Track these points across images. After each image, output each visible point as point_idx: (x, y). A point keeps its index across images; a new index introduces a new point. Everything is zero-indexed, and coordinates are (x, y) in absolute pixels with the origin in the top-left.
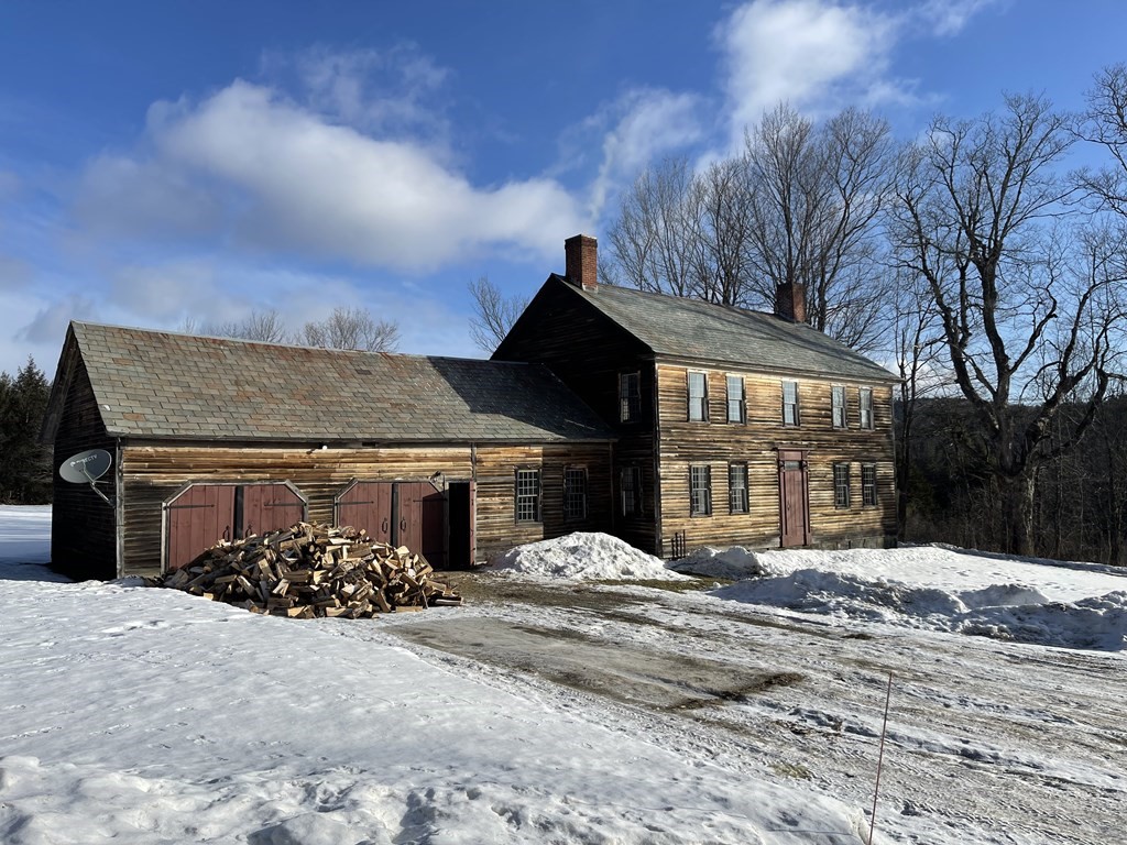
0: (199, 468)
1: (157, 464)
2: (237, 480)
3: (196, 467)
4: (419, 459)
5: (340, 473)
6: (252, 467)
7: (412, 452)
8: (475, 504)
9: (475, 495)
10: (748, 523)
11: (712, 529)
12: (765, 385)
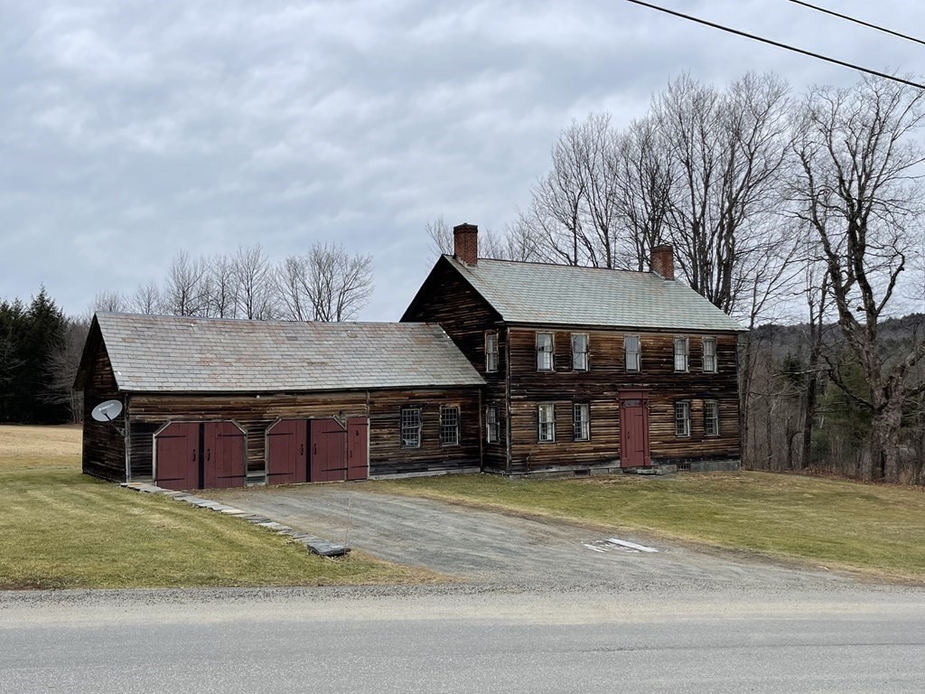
0: (175, 411)
1: (149, 409)
2: (200, 419)
3: (174, 410)
4: (326, 403)
5: (270, 412)
6: (209, 411)
7: (321, 398)
8: (368, 434)
9: (368, 427)
10: (589, 449)
11: (556, 453)
12: (608, 340)
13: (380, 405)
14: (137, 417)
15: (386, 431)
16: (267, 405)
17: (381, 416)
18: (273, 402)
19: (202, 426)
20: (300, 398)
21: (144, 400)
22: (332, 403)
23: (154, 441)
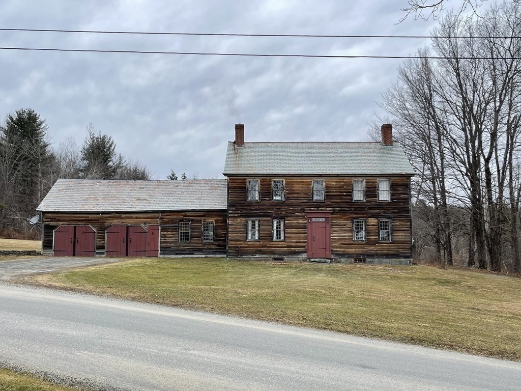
0: (64, 221)
1: (52, 219)
3: (63, 220)
4: (137, 218)
5: (108, 223)
6: (79, 221)
7: (134, 215)
8: (159, 234)
9: (160, 231)
10: (284, 246)
11: (260, 247)
12: (299, 183)
13: (166, 220)
14: (47, 223)
15: (170, 233)
16: (107, 219)
17: (167, 225)
18: (110, 217)
19: (75, 227)
20: (123, 216)
21: (50, 215)
22: (140, 218)
23: (54, 233)
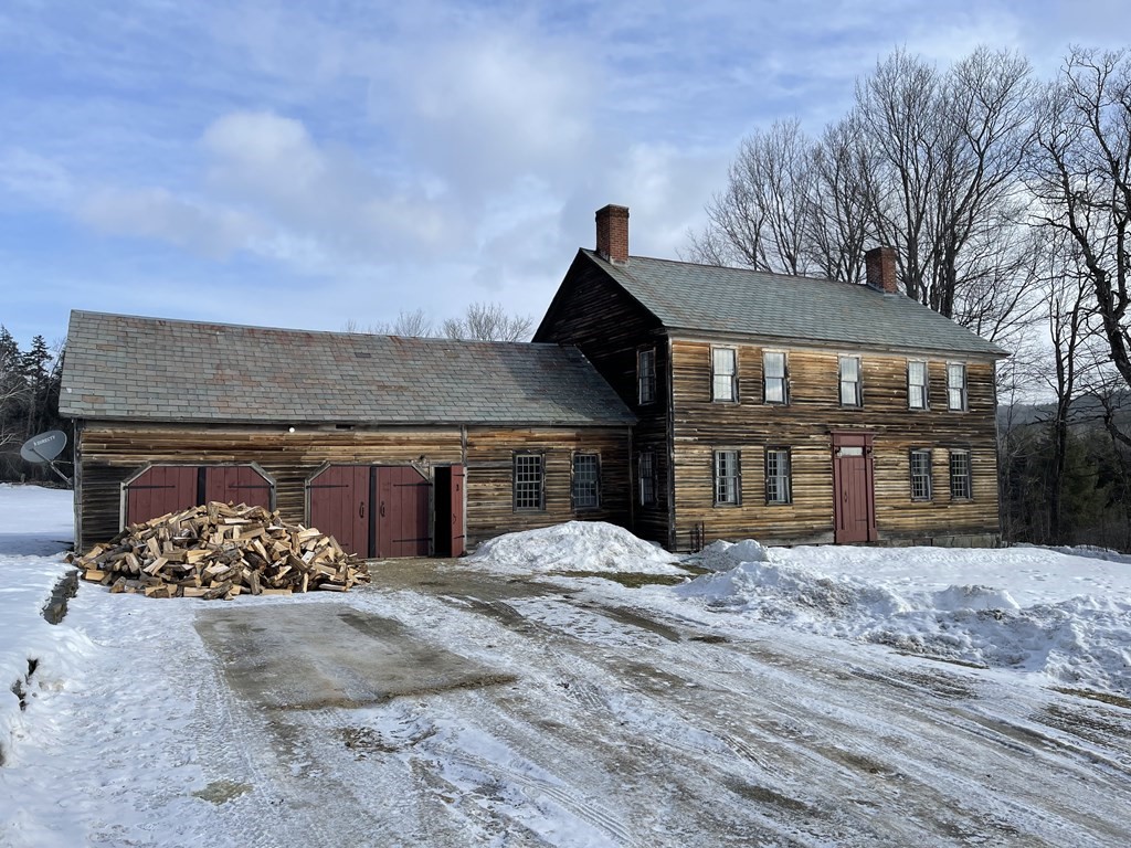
0: (159, 449)
1: (114, 445)
2: (199, 462)
4: (400, 442)
5: (311, 455)
6: (216, 449)
8: (465, 489)
9: (465, 479)
10: (790, 515)
12: (815, 361)
13: (483, 449)
14: (95, 457)
15: (491, 485)
16: (307, 442)
17: (484, 465)
18: (316, 438)
20: (360, 435)
21: (108, 431)
23: (123, 493)
